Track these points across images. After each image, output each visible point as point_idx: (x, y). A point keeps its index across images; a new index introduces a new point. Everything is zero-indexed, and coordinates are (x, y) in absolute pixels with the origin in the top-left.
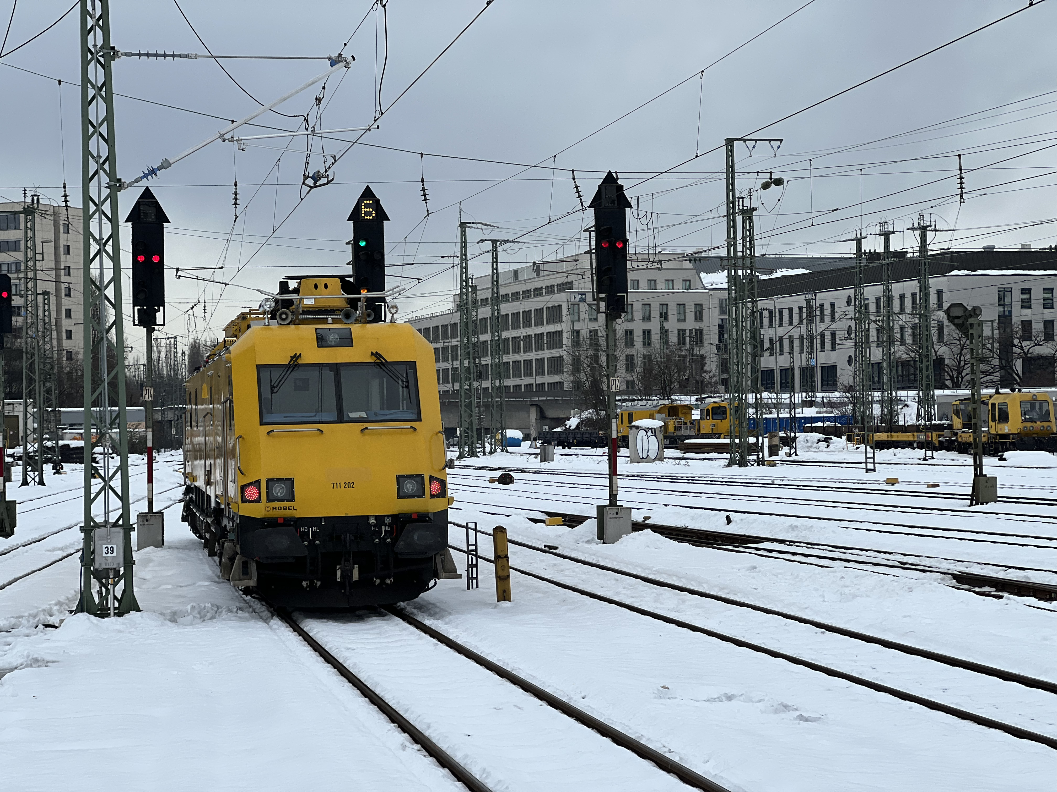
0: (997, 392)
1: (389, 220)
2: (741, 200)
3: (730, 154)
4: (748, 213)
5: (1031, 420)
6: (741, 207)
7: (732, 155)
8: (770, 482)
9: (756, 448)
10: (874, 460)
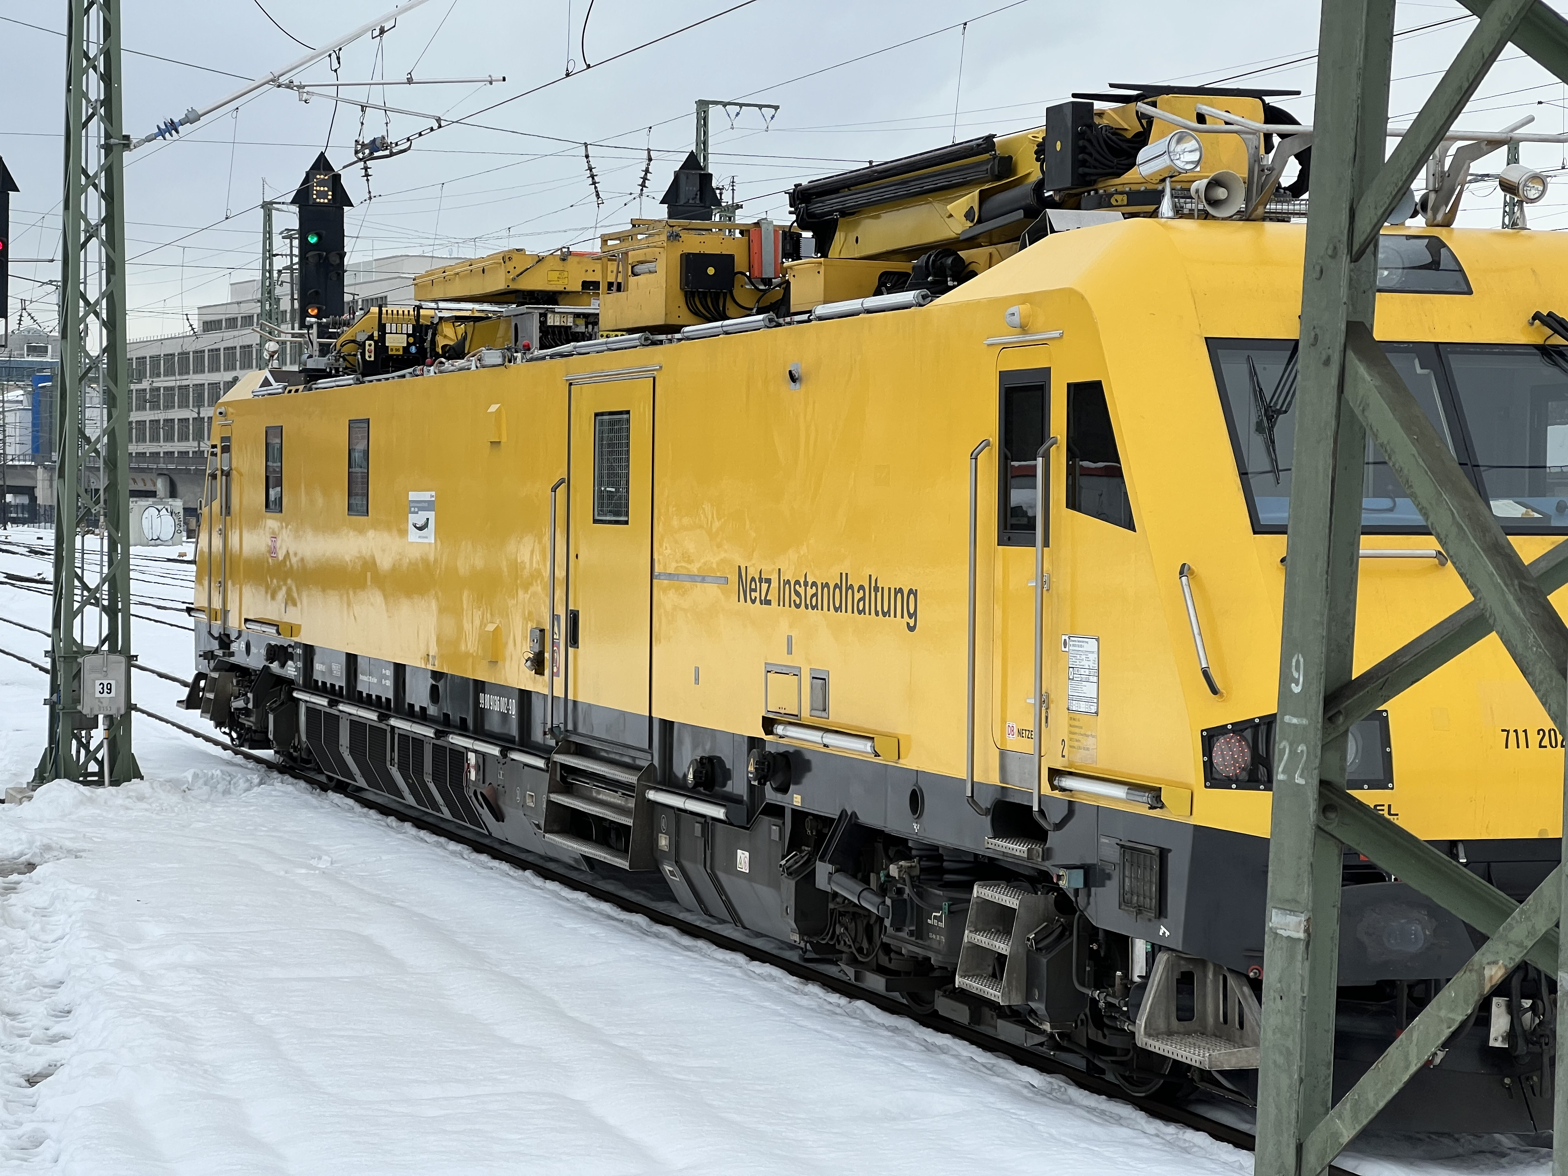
1: (351, 205)
2: (718, 192)
3: (702, 124)
7: (705, 124)
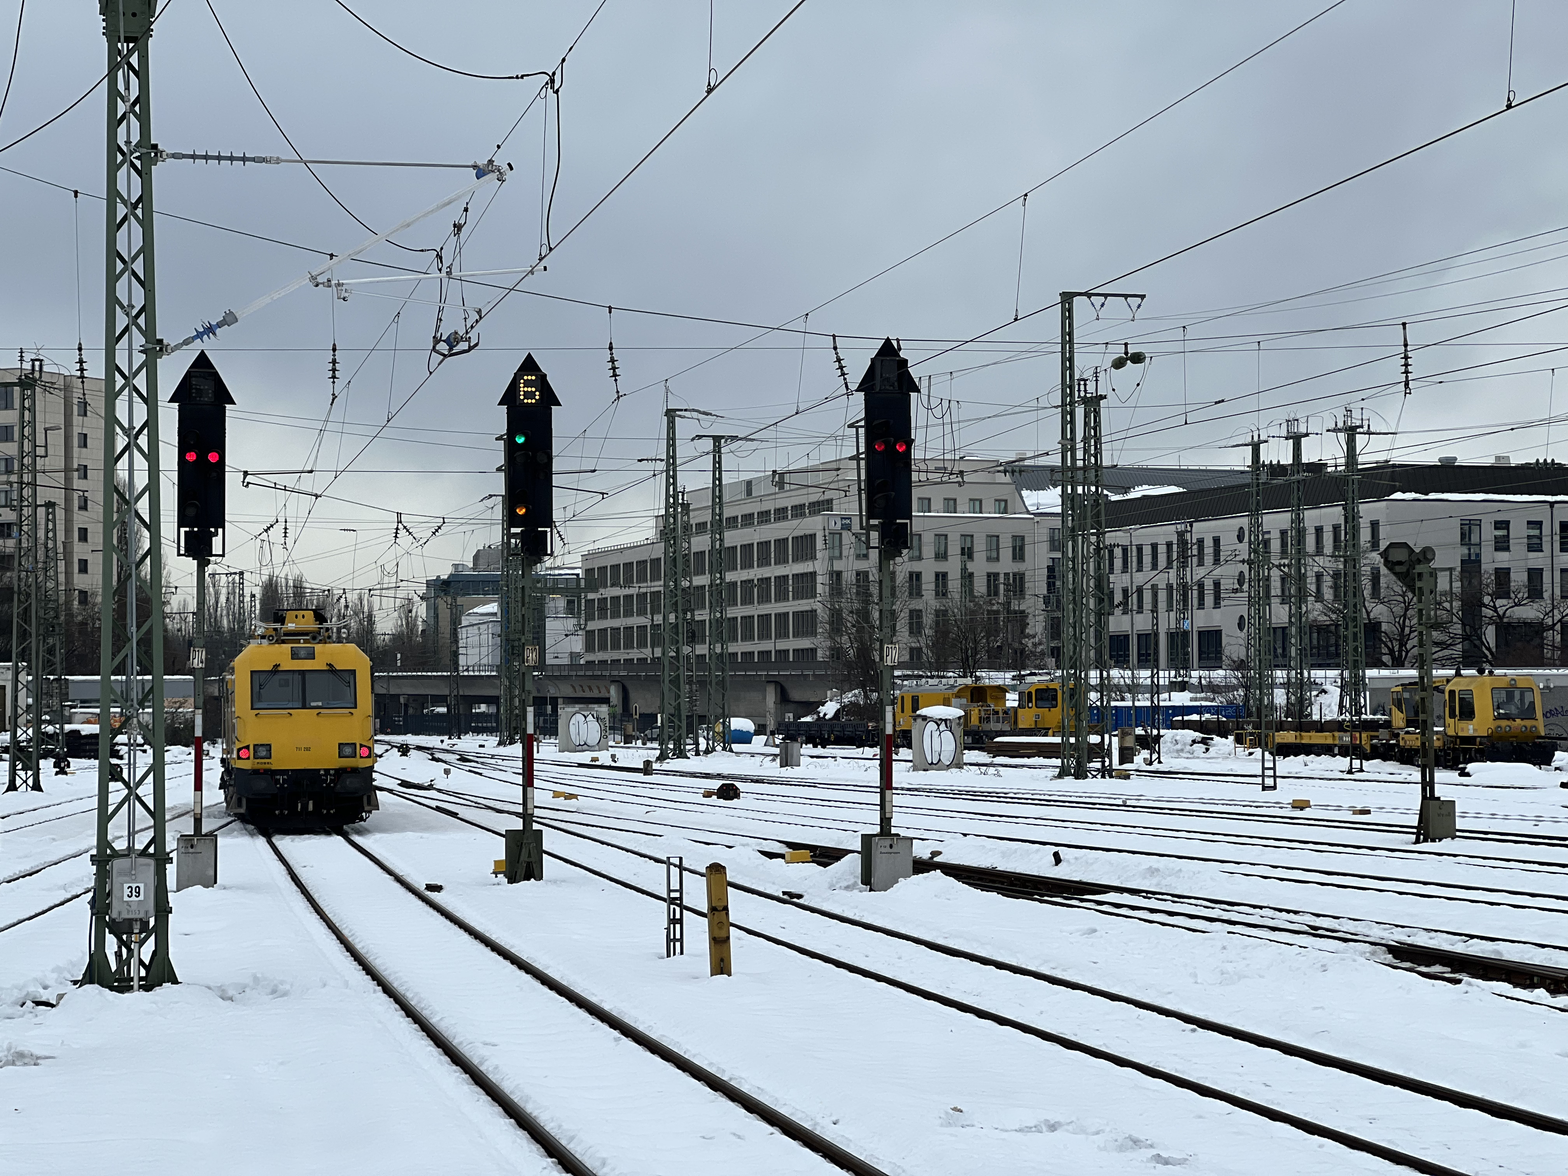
0: (1458, 674)
1: (559, 404)
2: (1082, 383)
3: (1067, 315)
4: (1093, 403)
5: (1507, 717)
6: (1082, 394)
7: (1070, 318)
8: (1120, 802)
9: (1101, 751)
10: (1275, 772)
